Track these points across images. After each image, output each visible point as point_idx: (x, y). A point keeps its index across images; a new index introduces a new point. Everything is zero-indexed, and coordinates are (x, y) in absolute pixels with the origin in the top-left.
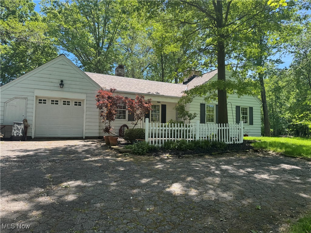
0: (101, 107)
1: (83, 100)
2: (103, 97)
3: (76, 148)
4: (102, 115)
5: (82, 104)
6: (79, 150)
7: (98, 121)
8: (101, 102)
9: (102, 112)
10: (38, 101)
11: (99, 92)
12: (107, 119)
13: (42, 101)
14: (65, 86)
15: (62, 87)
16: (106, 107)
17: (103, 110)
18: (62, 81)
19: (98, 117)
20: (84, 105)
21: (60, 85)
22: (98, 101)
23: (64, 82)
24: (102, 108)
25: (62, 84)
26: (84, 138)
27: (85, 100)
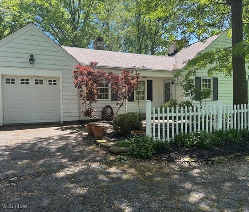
0: (80, 85)
1: (59, 78)
2: (82, 74)
3: (49, 144)
4: (81, 96)
5: (57, 83)
6: (52, 147)
7: (77, 102)
8: (80, 80)
9: (81, 91)
10: (5, 81)
11: (77, 68)
12: (87, 100)
13: (10, 81)
14: (36, 61)
15: (33, 63)
16: (86, 85)
17: (82, 90)
18: (32, 56)
19: (77, 98)
20: (60, 84)
21: (30, 60)
22: (76, 78)
23: (35, 57)
24: (81, 87)
25: (32, 59)
26: (62, 123)
27: (61, 78)
